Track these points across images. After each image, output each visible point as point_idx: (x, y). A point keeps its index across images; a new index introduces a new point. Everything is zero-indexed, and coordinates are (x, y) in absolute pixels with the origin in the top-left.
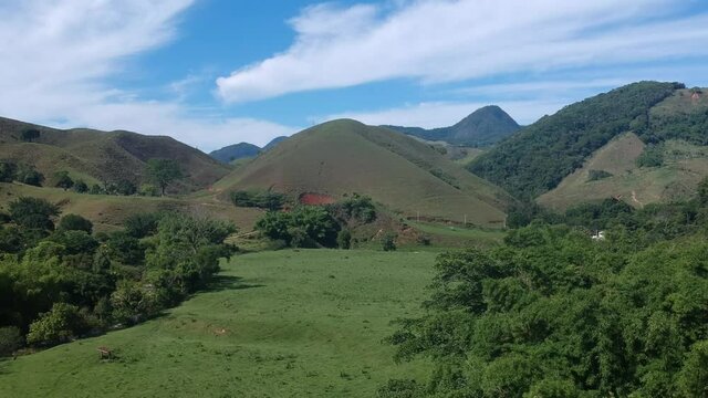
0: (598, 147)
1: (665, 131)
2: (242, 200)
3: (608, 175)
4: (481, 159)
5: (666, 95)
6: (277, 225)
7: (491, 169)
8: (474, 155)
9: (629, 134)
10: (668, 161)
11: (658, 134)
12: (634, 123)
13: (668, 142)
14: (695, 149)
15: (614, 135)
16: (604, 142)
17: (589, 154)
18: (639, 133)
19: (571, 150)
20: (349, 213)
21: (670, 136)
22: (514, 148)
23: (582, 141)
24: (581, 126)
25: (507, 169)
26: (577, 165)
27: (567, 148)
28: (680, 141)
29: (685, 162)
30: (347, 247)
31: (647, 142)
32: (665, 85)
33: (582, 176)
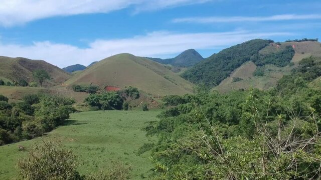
0: (236, 68)
1: (265, 61)
2: (78, 89)
3: (241, 79)
4: (186, 73)
5: (266, 45)
6: (95, 100)
7: (191, 77)
8: (183, 70)
9: (250, 62)
10: (266, 74)
11: (263, 62)
12: (252, 57)
13: (266, 65)
14: (278, 69)
15: (243, 62)
16: (239, 65)
17: (233, 70)
18: (254, 61)
19: (225, 68)
20: (128, 95)
21: (267, 63)
22: (201, 68)
23: (230, 65)
24: (229, 58)
25: (198, 77)
26: (228, 75)
27: (223, 68)
28: (271, 65)
29: (274, 74)
30: (127, 110)
31: (257, 65)
32: (265, 41)
33: (230, 80)
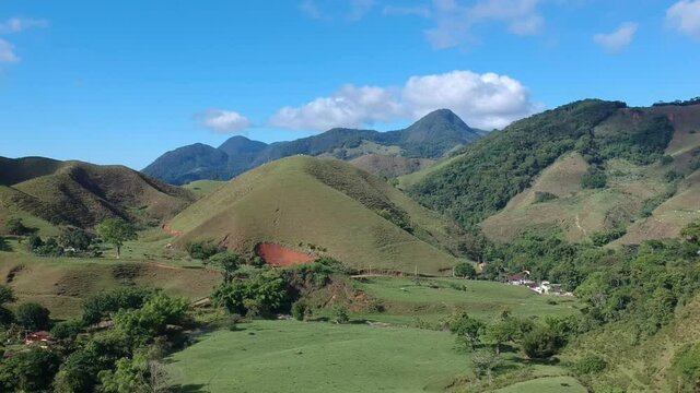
0: (545, 167)
1: (608, 150)
2: (203, 252)
3: (554, 197)
4: (433, 176)
5: (609, 114)
6: (232, 296)
7: (442, 187)
8: (429, 169)
9: (574, 153)
10: (611, 182)
11: (602, 153)
12: (579, 143)
13: (610, 162)
14: (635, 169)
15: (559, 154)
16: (551, 161)
17: (536, 173)
18: (584, 152)
19: (518, 170)
20: (304, 278)
21: (612, 155)
22: (464, 166)
23: (529, 161)
24: (529, 145)
25: (458, 188)
26: (525, 185)
27: (515, 168)
28: (622, 160)
29: (625, 184)
30: (301, 319)
31: (590, 162)
32: (608, 105)
33: (529, 195)
